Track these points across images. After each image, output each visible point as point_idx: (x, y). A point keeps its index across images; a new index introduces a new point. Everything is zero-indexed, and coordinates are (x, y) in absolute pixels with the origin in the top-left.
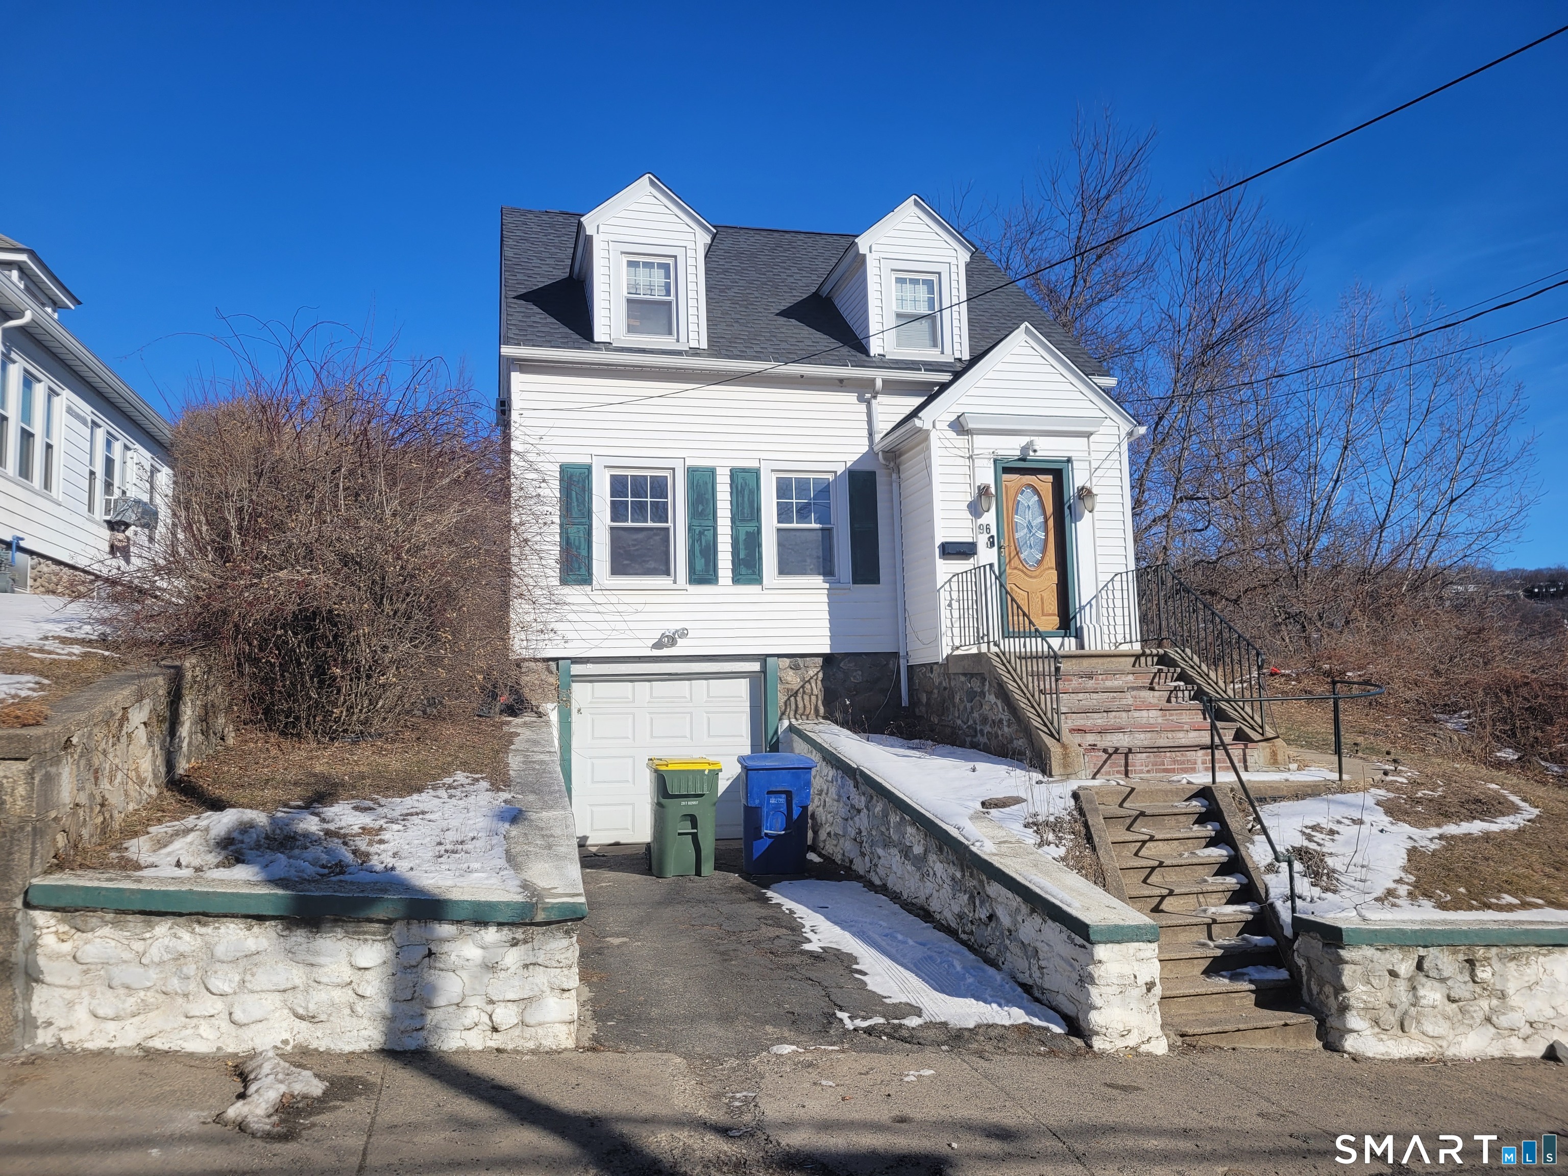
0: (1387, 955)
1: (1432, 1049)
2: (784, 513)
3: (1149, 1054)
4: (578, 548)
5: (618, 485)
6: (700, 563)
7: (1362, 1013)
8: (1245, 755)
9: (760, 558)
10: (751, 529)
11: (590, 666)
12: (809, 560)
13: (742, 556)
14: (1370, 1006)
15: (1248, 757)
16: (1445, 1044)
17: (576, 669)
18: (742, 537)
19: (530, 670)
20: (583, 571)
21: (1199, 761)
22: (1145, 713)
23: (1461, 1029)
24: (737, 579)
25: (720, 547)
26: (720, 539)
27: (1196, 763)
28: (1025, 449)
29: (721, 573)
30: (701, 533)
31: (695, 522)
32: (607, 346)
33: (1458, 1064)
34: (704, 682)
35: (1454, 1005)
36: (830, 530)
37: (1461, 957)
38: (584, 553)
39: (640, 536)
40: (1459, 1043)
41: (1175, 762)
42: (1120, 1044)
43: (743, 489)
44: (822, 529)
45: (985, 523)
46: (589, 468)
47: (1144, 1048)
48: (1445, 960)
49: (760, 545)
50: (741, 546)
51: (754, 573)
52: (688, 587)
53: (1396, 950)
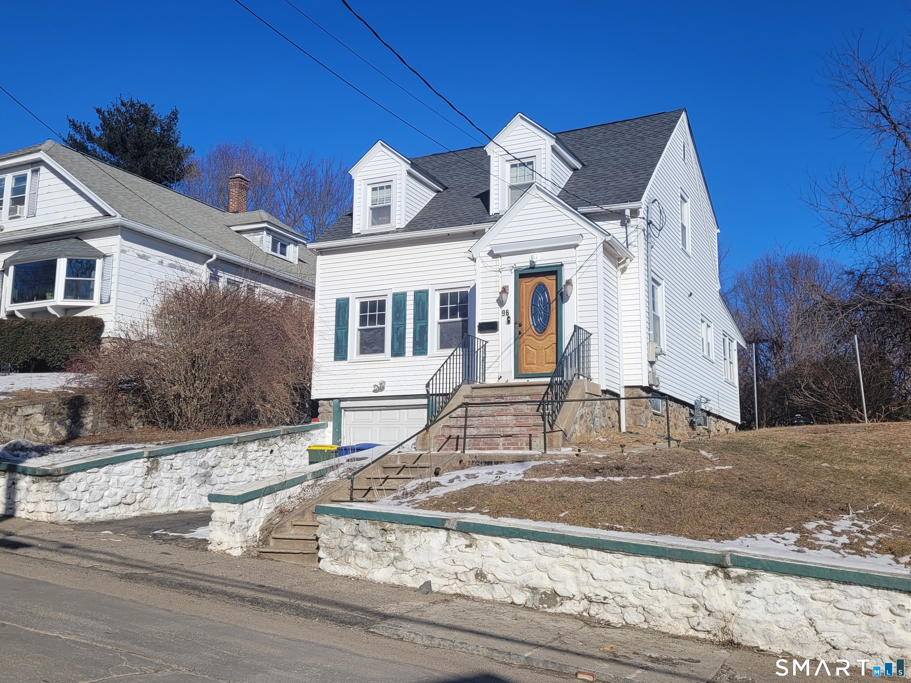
0: (339, 521)
1: (360, 573)
2: (443, 313)
3: (230, 554)
4: (342, 341)
5: (363, 307)
6: (396, 345)
7: (325, 549)
8: (530, 441)
9: (427, 340)
10: (422, 324)
11: (348, 402)
12: (454, 339)
13: (417, 340)
14: (328, 546)
15: (532, 442)
16: (367, 572)
17: (343, 404)
18: (418, 329)
19: (323, 405)
20: (343, 354)
21: (501, 444)
22: (504, 418)
23: (376, 566)
24: (415, 353)
25: (407, 336)
26: (407, 331)
27: (498, 445)
28: (532, 262)
29: (407, 350)
30: (398, 329)
31: (395, 323)
32: (358, 235)
33: (372, 583)
34: (406, 410)
35: (376, 553)
36: (467, 321)
37: (379, 527)
38: (344, 344)
39: (371, 333)
40: (373, 573)
41: (486, 444)
42: (219, 548)
43: (419, 302)
44: (463, 321)
45: (505, 309)
46: (348, 299)
47: (228, 551)
48: (369, 527)
49: (426, 333)
50: (417, 334)
51: (423, 349)
52: (391, 359)
53: (343, 519)
